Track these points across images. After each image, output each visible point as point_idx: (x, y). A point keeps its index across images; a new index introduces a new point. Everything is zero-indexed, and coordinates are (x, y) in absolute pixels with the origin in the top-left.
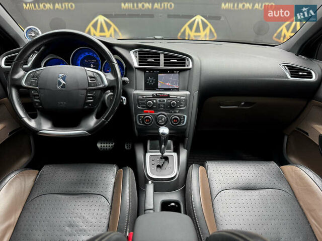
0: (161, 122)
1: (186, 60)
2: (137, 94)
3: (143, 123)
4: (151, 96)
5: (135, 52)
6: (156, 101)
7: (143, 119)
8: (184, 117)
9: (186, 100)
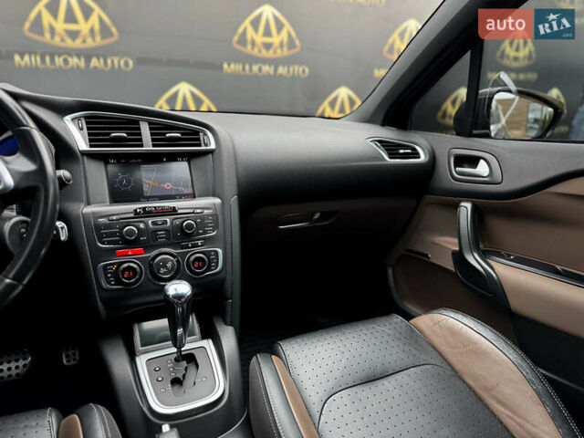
0: (165, 273)
1: (201, 134)
2: (94, 213)
3: (119, 282)
4: (132, 215)
5: (78, 118)
6: (146, 224)
7: (115, 274)
8: (216, 253)
9: (215, 216)
